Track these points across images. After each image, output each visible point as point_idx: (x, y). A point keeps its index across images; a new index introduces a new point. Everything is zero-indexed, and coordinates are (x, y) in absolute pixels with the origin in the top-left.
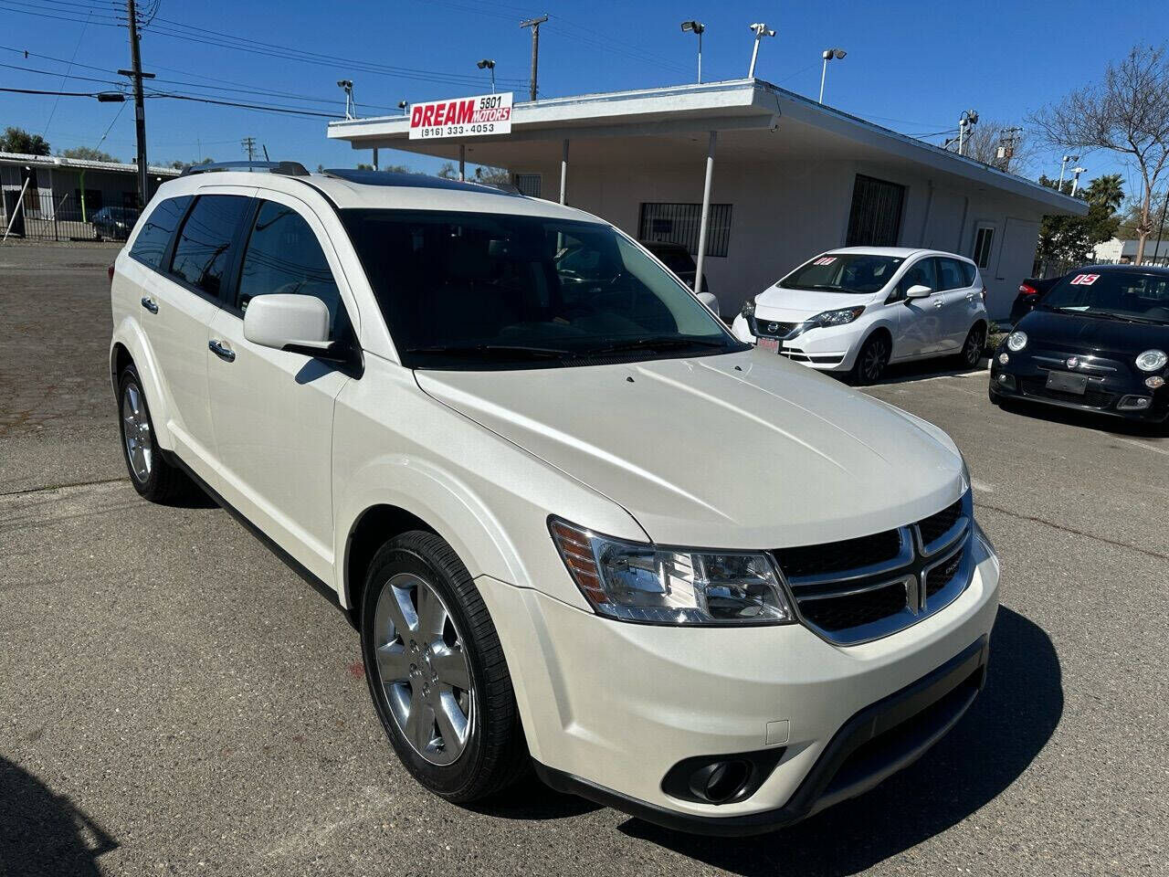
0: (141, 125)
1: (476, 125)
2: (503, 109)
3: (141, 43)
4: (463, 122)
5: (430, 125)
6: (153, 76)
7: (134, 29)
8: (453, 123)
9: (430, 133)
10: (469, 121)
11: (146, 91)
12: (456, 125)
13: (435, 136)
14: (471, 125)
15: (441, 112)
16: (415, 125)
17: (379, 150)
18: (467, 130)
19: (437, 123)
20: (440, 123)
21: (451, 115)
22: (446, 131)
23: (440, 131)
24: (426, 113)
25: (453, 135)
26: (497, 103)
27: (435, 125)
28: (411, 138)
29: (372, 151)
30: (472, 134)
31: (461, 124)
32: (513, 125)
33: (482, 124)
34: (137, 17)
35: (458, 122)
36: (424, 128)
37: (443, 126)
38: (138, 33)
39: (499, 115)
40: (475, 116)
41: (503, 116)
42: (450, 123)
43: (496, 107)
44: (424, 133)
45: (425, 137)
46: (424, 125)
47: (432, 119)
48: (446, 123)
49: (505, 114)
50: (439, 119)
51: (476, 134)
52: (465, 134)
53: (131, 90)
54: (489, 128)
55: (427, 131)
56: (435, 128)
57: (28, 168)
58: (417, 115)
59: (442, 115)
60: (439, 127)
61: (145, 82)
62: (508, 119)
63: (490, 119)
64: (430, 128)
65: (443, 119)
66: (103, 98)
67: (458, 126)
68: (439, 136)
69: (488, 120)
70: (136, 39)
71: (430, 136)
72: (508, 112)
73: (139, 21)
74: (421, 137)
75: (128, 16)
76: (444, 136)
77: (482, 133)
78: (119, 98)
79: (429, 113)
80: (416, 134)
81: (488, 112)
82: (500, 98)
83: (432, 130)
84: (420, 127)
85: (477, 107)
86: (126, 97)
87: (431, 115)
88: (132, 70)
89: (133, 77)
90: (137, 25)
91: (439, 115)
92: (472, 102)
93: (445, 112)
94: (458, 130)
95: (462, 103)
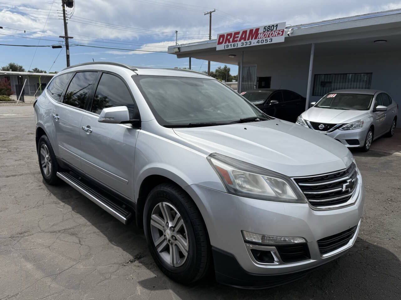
0: (68, 57)
1: (260, 40)
2: (279, 31)
3: (68, 25)
4: (252, 39)
5: (229, 42)
6: (72, 38)
7: (65, 20)
8: (245, 40)
10: (256, 38)
11: (70, 44)
12: (246, 41)
13: (233, 47)
14: (257, 40)
15: (236, 36)
16: (219, 43)
17: (192, 59)
18: (254, 42)
19: (233, 41)
20: (236, 41)
21: (244, 36)
22: (239, 45)
23: (236, 45)
24: (227, 37)
25: (244, 46)
26: (275, 28)
28: (217, 49)
29: (188, 58)
30: (258, 44)
31: (250, 40)
32: (286, 38)
33: (264, 39)
34: (66, 15)
35: (248, 39)
36: (226, 45)
37: (238, 42)
38: (67, 21)
39: (276, 34)
40: (260, 36)
41: (279, 34)
42: (242, 41)
43: (275, 29)
44: (226, 47)
45: (226, 48)
46: (225, 43)
47: (231, 40)
48: (240, 41)
49: (281, 33)
50: (235, 39)
51: (260, 44)
52: (252, 45)
53: (64, 43)
54: (269, 40)
55: (228, 46)
56: (233, 44)
57: (20, 76)
58: (221, 39)
59: (238, 37)
60: (236, 43)
61: (69, 40)
62: (282, 35)
63: (270, 36)
64: (229, 44)
65: (238, 39)
66: (54, 47)
67: (248, 41)
68: (236, 47)
69: (269, 37)
70: (65, 24)
71: (230, 48)
72: (283, 32)
73: (67, 17)
74: (224, 49)
75: (62, 15)
76: (238, 47)
77: (264, 43)
78: (60, 47)
79: (229, 37)
80: (220, 48)
81: (268, 33)
82: (277, 25)
83: (231, 45)
84: (223, 44)
85: (261, 31)
86: (62, 46)
87: (231, 38)
88: (64, 36)
89: (65, 38)
90: (66, 18)
91: (234, 37)
92: (257, 30)
93: (240, 36)
94: (248, 43)
95: (251, 31)
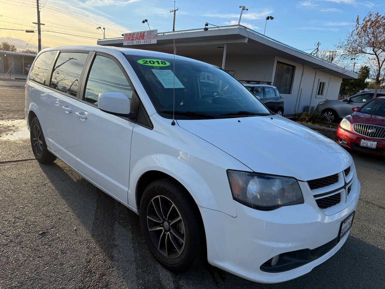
0: (40, 40)
1: (145, 40)
2: (154, 35)
3: (40, 13)
4: (141, 39)
5: (130, 40)
6: (44, 24)
7: (38, 8)
8: (138, 40)
9: (130, 43)
11: (42, 30)
13: (132, 44)
14: (144, 40)
15: (134, 36)
16: (125, 40)
18: (142, 42)
21: (137, 37)
22: (135, 43)
24: (129, 37)
25: (137, 44)
27: (132, 40)
28: (124, 45)
30: (144, 43)
31: (140, 40)
32: (157, 41)
33: (147, 40)
34: (39, 5)
38: (40, 10)
39: (153, 37)
40: (145, 37)
43: (152, 34)
44: (128, 43)
45: (128, 45)
46: (128, 41)
47: (131, 39)
48: (135, 40)
49: (155, 37)
51: (145, 43)
52: (141, 44)
53: (37, 29)
54: (149, 41)
56: (132, 41)
57: (5, 55)
58: (126, 37)
61: (41, 26)
62: (156, 38)
64: (130, 42)
66: (27, 31)
68: (133, 44)
69: (149, 39)
72: (156, 36)
74: (127, 45)
77: (147, 43)
78: (33, 32)
79: (130, 37)
81: (149, 36)
82: (153, 31)
83: (131, 42)
84: (127, 41)
85: (145, 34)
86: (35, 31)
87: (131, 37)
88: (37, 22)
89: (37, 25)
90: (39, 7)
91: (133, 37)
92: (144, 33)
93: (135, 36)
94: (139, 42)
95: (141, 33)
